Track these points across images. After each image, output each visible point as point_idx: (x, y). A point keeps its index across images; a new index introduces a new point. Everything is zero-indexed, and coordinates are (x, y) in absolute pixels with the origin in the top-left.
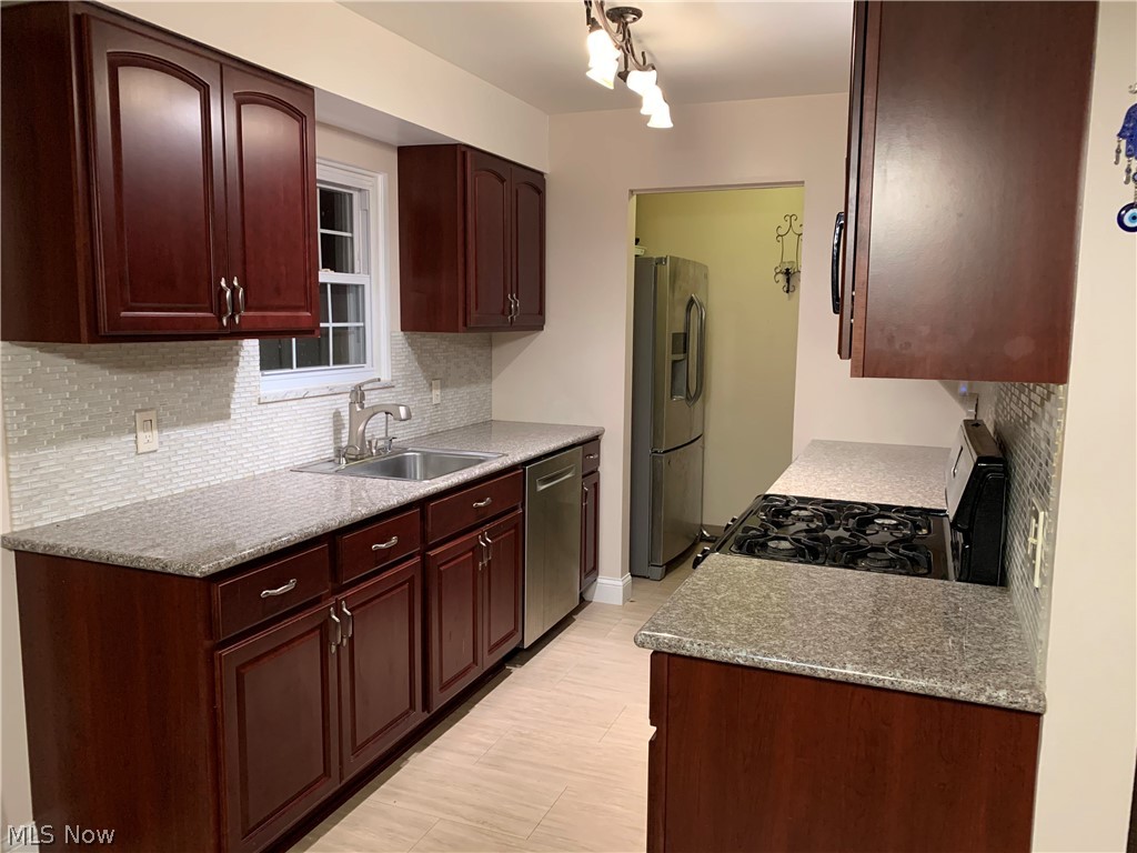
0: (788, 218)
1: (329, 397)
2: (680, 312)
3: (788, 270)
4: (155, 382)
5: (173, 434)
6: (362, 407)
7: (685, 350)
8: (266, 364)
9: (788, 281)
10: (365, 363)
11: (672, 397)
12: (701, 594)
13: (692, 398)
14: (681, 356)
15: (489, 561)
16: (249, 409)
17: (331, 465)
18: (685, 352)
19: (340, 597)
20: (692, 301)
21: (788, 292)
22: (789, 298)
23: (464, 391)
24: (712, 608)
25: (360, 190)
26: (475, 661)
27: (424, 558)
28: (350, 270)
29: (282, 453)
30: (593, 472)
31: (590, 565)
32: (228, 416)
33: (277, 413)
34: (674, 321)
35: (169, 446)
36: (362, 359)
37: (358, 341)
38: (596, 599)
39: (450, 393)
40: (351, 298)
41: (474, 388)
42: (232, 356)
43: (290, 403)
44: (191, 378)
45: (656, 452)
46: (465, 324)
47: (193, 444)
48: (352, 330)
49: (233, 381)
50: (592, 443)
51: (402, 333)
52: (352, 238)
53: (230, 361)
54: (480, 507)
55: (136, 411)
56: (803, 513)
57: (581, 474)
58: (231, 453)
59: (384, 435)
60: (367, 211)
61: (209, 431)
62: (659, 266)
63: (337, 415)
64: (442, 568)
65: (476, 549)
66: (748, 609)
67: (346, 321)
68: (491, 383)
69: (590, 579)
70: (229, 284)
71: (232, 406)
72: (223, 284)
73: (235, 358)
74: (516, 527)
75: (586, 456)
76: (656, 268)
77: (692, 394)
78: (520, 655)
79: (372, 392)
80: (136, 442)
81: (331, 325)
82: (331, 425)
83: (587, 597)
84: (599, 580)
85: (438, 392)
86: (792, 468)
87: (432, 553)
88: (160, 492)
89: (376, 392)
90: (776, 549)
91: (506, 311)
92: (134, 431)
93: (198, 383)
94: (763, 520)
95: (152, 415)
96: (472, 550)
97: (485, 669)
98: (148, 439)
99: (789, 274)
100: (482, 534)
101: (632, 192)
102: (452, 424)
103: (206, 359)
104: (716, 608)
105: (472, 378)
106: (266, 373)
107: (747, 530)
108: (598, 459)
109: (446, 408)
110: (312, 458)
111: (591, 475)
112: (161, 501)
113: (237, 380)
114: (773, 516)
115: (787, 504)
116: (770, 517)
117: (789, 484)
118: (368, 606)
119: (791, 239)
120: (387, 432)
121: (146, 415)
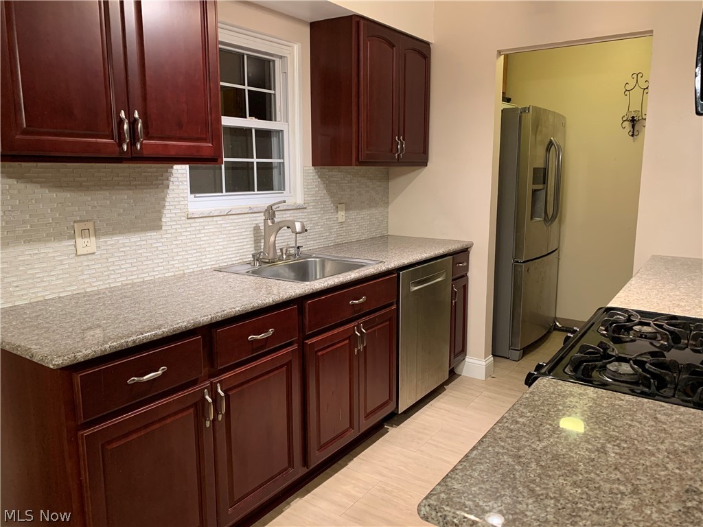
0: (635, 76)
1: (251, 215)
2: (541, 151)
3: (633, 117)
4: (92, 199)
5: (110, 240)
6: (273, 223)
7: (545, 182)
8: (196, 188)
9: (633, 127)
10: (284, 190)
11: (532, 219)
12: (518, 439)
13: (549, 220)
14: (540, 187)
15: (365, 348)
16: (178, 222)
17: (249, 266)
18: (544, 183)
19: (214, 380)
20: (551, 143)
21: (632, 135)
22: (634, 141)
23: (365, 213)
24: (527, 465)
25: (281, 57)
26: (351, 426)
27: (302, 346)
28: (273, 119)
29: (208, 256)
30: (463, 276)
31: (458, 349)
32: (159, 228)
33: (204, 226)
34: (536, 158)
35: (107, 250)
36: (282, 187)
37: (280, 174)
38: (464, 373)
39: (353, 214)
40: (274, 140)
41: (373, 211)
42: (162, 180)
43: (215, 219)
44: (126, 197)
45: (517, 262)
46: (358, 158)
47: (128, 249)
48: (276, 165)
49: (164, 199)
50: (461, 255)
51: (313, 168)
52: (275, 95)
53: (161, 183)
54: (356, 304)
55: (75, 222)
56: (646, 329)
57: (451, 279)
58: (163, 256)
59: (294, 245)
60: (285, 73)
61: (143, 238)
62: (523, 114)
63: (257, 228)
64: (320, 353)
65: (352, 338)
66: (575, 471)
67: (271, 157)
68: (387, 207)
69: (459, 358)
70: (129, 115)
71: (163, 220)
72: (123, 115)
73: (165, 182)
74: (390, 320)
75: (454, 264)
76: (520, 117)
77: (550, 217)
78: (395, 418)
79: (287, 212)
80: (75, 246)
81: (255, 160)
82: (252, 236)
83: (457, 371)
84: (467, 359)
85: (343, 213)
86: (633, 281)
87: (309, 342)
88: (99, 285)
89: (291, 212)
90: (616, 376)
91: (393, 149)
92: (73, 237)
93: (132, 201)
94: (603, 335)
95: (90, 225)
96: (349, 338)
97: (361, 432)
98: (87, 244)
99: (635, 122)
100: (358, 327)
101: (499, 53)
102: (355, 237)
103: (140, 183)
104: (533, 465)
105: (372, 204)
106: (197, 195)
107: (583, 349)
108: (468, 266)
109: (350, 225)
110: (235, 260)
111: (460, 280)
112: (98, 293)
113: (167, 200)
114: (614, 331)
115: (629, 320)
116: (611, 333)
117: (630, 298)
118: (245, 386)
119: (637, 93)
120: (296, 242)
121: (83, 226)
